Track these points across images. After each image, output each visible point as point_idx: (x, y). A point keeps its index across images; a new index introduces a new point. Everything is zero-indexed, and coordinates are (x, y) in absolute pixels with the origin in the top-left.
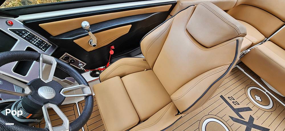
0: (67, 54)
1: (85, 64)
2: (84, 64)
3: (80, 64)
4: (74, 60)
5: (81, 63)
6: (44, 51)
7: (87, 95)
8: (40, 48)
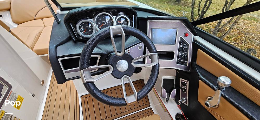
0: (188, 83)
1: (187, 104)
2: (186, 102)
3: (184, 99)
4: (185, 91)
5: (186, 99)
6: (177, 63)
7: (125, 98)
8: (178, 59)
